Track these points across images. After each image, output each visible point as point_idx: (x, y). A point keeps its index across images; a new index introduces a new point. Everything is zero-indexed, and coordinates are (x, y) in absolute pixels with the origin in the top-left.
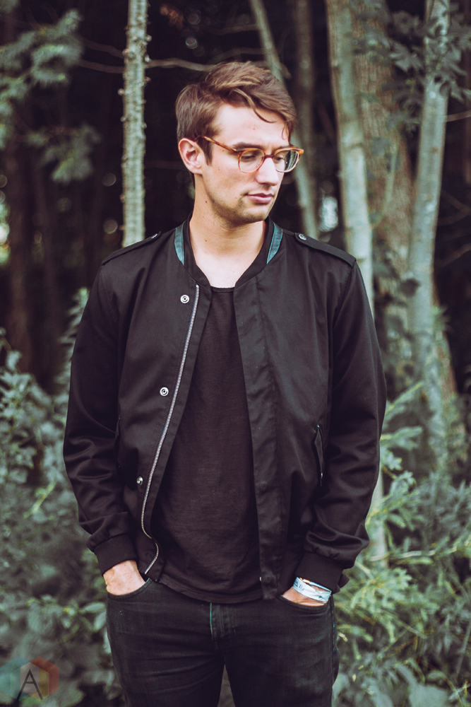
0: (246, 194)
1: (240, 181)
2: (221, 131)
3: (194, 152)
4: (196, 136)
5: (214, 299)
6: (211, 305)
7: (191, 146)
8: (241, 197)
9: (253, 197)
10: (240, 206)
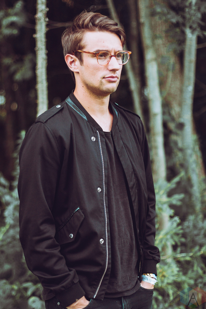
0: (104, 78)
1: (99, 70)
2: (86, 45)
3: (73, 61)
4: (73, 52)
7: (72, 58)
8: (101, 79)
9: (107, 78)
10: (101, 84)
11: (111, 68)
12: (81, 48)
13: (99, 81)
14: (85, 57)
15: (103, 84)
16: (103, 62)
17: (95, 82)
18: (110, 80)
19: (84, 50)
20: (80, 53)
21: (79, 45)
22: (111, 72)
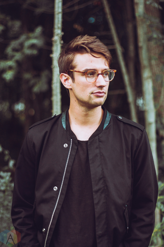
0: (92, 93)
1: (88, 87)
2: (77, 65)
3: (67, 79)
4: (67, 71)
5: (79, 146)
6: (77, 149)
7: (66, 76)
8: (90, 95)
9: (95, 94)
10: (90, 99)
11: (98, 85)
12: (73, 68)
13: (88, 96)
14: (76, 75)
15: (92, 99)
16: (91, 80)
17: (85, 96)
18: (97, 95)
19: (76, 70)
20: (72, 72)
21: (70, 65)
22: (99, 88)
